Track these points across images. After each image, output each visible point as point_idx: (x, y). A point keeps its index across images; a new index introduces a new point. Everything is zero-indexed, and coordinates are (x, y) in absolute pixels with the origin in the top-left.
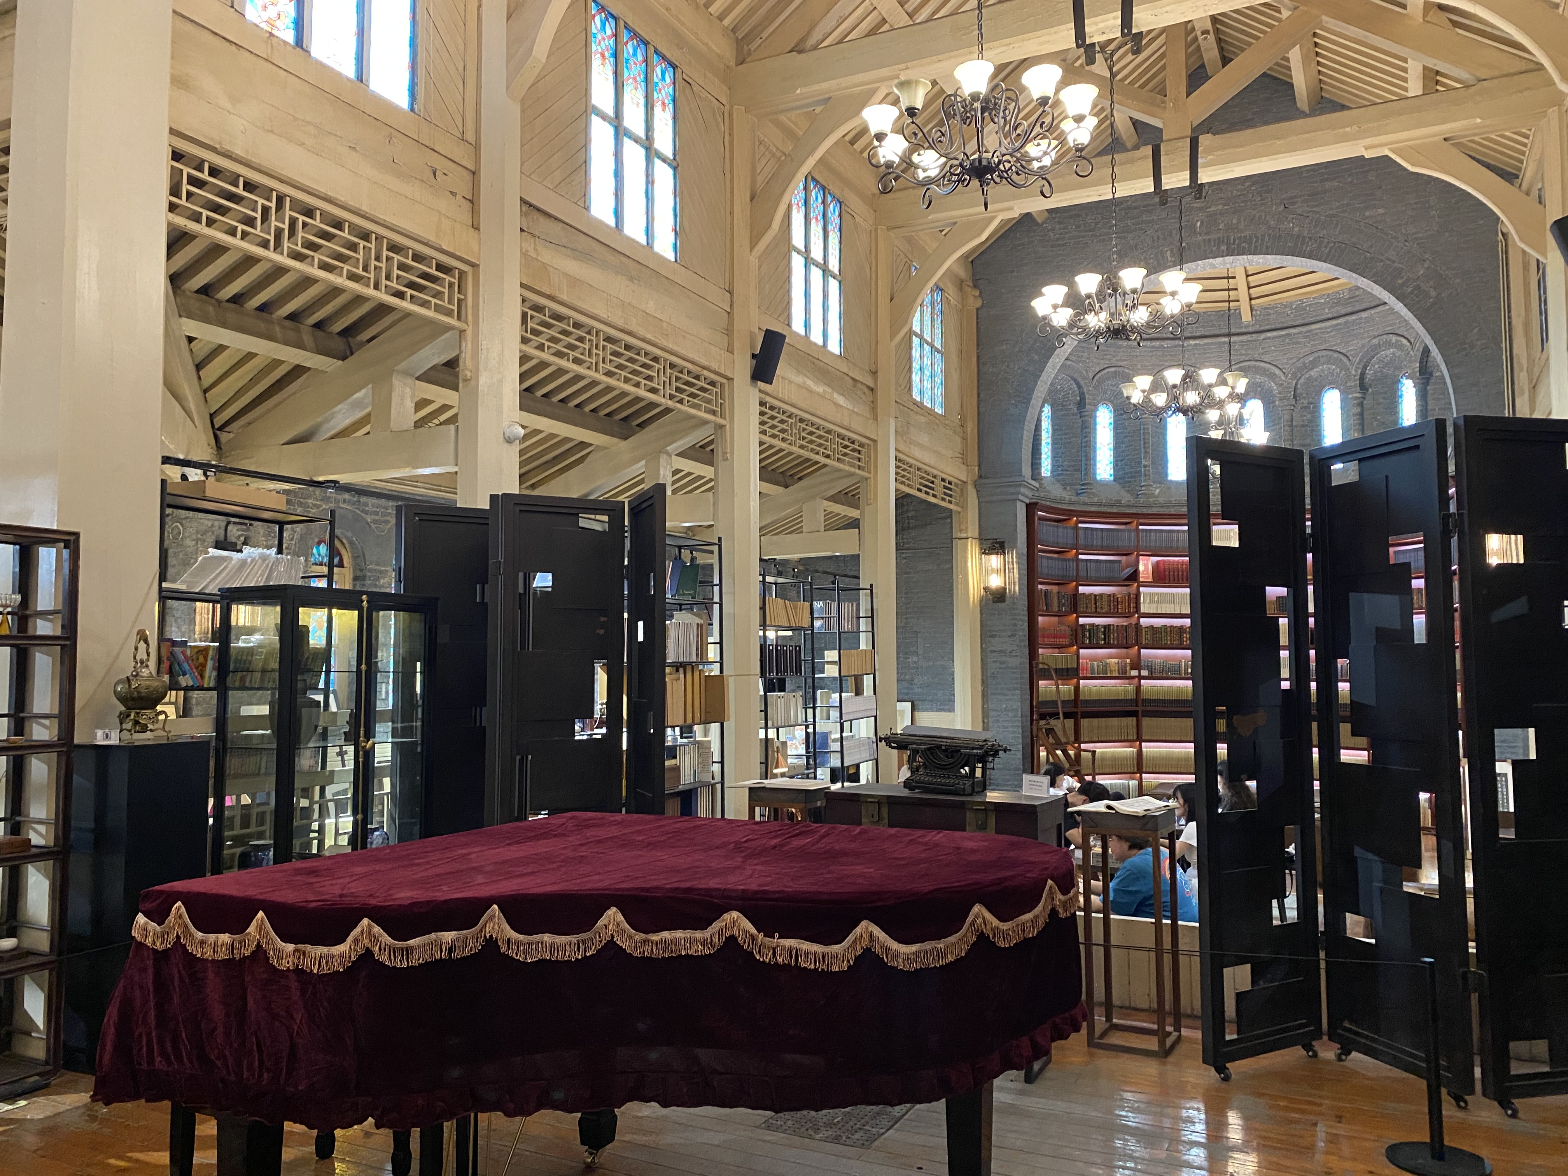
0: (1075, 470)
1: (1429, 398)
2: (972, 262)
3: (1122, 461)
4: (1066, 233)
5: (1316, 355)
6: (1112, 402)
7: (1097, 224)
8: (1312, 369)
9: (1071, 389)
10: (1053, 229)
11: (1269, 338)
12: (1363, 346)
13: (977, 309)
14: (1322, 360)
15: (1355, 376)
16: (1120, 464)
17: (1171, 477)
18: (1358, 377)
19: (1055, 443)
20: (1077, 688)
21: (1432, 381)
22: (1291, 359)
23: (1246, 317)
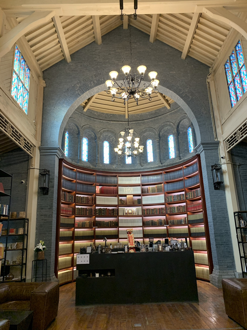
0: (76, 155)
1: (179, 139)
2: (43, 72)
3: (90, 155)
4: (77, 67)
5: (146, 129)
6: (88, 137)
7: (88, 66)
8: (145, 133)
9: (75, 129)
10: (73, 66)
11: (133, 123)
12: (159, 126)
13: (44, 88)
14: (148, 130)
15: (157, 134)
16: (90, 156)
17: (105, 163)
18: (158, 135)
19: (69, 146)
20: (74, 232)
21: (180, 135)
22: (139, 129)
23: (127, 117)
